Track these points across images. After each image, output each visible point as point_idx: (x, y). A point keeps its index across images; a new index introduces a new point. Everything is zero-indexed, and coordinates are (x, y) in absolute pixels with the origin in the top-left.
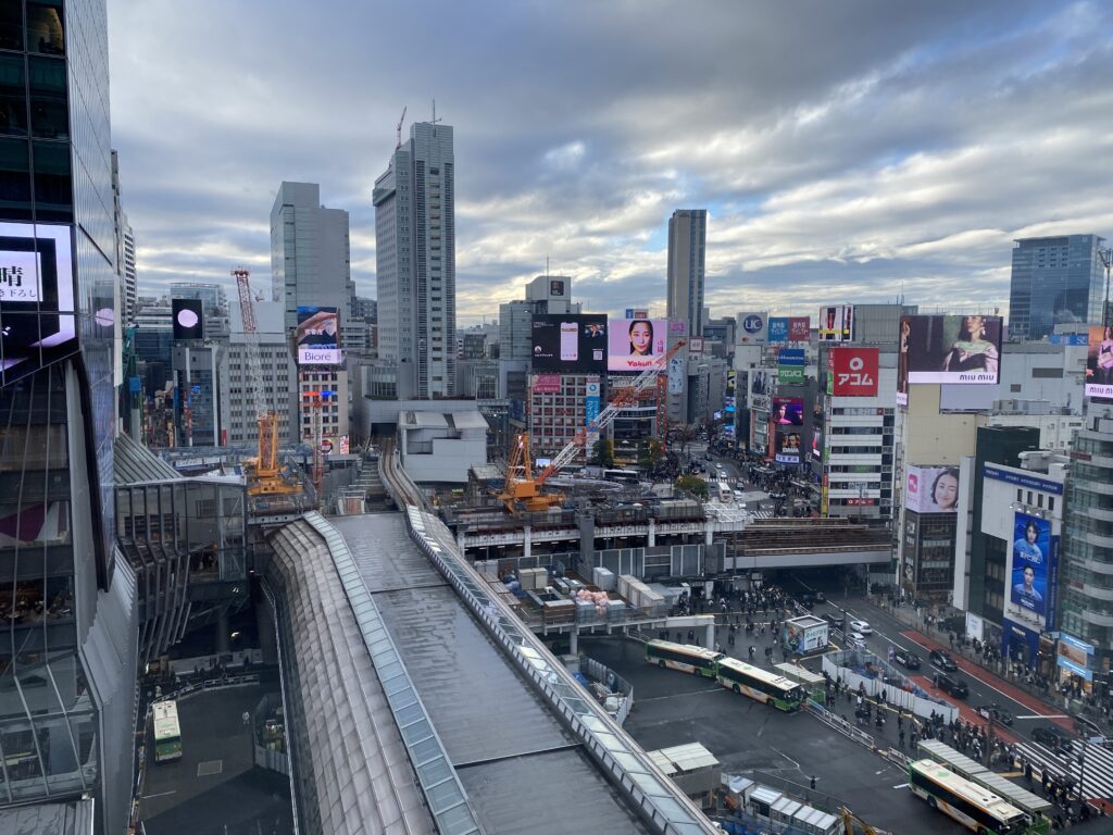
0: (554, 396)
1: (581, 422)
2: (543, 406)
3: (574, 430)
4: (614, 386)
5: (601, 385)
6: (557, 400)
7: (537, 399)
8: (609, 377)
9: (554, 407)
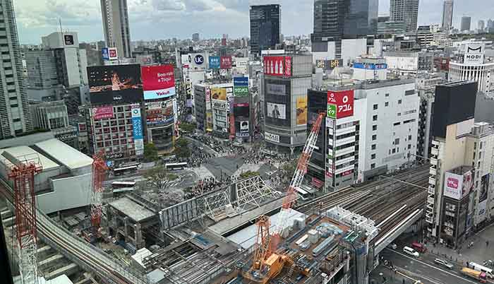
0: (109, 120)
1: (130, 134)
2: (102, 128)
3: (126, 140)
4: (149, 108)
5: (141, 110)
6: (112, 122)
7: (97, 124)
8: (146, 104)
9: (110, 127)
